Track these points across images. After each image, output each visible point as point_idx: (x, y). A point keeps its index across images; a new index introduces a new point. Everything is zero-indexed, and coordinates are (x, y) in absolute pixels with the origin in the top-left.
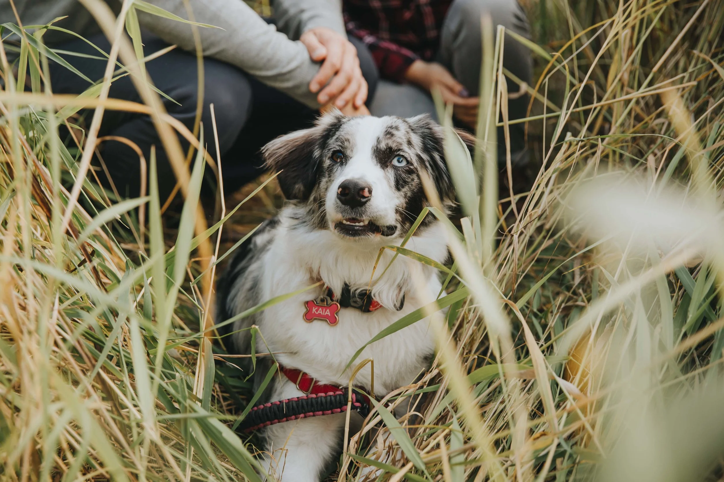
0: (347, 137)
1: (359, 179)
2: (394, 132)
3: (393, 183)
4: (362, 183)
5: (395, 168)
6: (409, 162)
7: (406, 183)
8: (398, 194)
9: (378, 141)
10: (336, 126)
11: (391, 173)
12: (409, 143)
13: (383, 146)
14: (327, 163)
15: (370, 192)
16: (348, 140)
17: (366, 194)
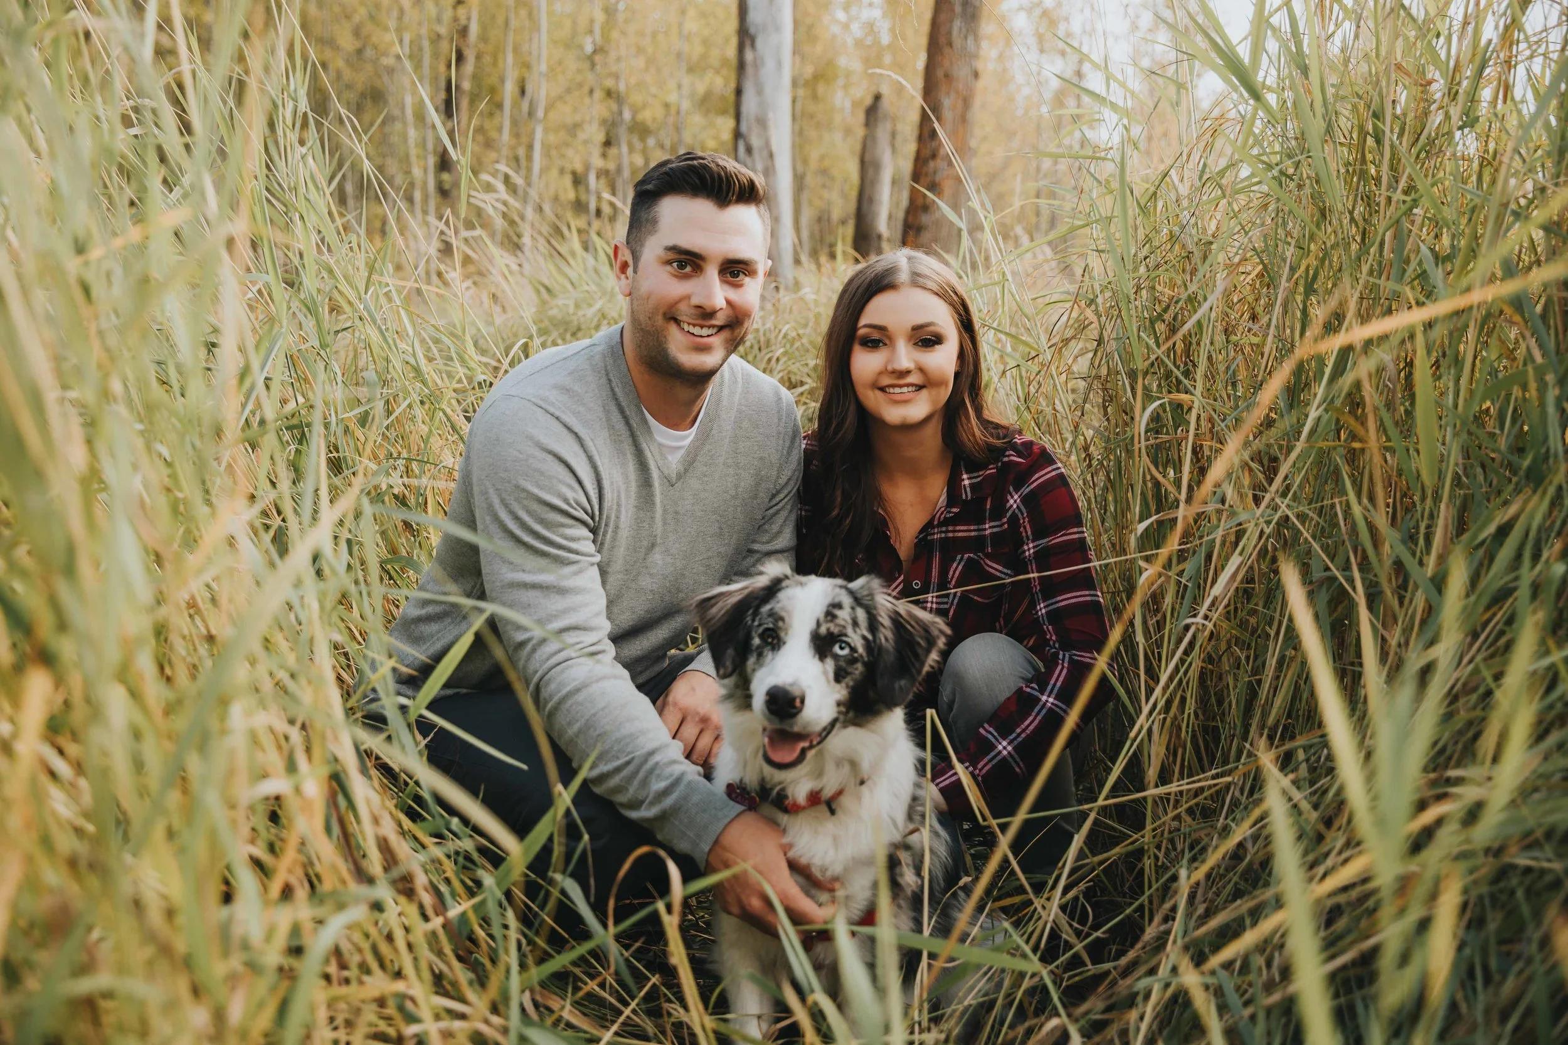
0: (783, 614)
1: (792, 685)
2: (838, 612)
3: (831, 675)
4: (796, 692)
5: (836, 657)
6: (853, 650)
7: (847, 674)
8: (838, 687)
9: (818, 624)
10: (774, 588)
11: (830, 664)
12: (855, 623)
13: (823, 630)
14: (757, 641)
15: (803, 701)
16: (782, 619)
17: (798, 703)
